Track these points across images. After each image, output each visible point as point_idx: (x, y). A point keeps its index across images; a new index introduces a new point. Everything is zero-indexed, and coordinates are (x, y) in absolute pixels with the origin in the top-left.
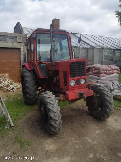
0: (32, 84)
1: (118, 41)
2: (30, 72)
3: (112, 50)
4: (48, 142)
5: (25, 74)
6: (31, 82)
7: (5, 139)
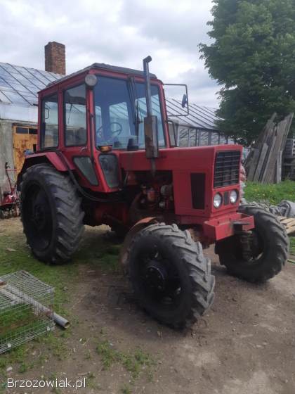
0: (72, 207)
1: (200, 110)
2: (63, 177)
3: (195, 131)
4: (186, 346)
5: (51, 182)
6: (71, 202)
7: (69, 360)
